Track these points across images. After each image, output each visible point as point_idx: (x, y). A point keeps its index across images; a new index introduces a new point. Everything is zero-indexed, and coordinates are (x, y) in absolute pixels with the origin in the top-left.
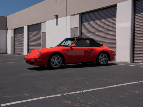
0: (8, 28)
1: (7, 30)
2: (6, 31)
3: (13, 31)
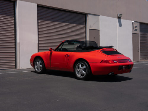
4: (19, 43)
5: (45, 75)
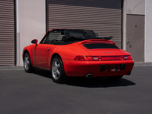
4: (19, 33)
5: (33, 74)
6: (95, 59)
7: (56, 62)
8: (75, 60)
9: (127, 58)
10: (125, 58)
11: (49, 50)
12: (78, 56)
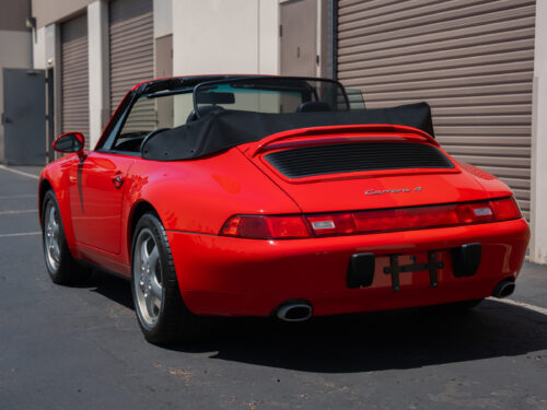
0: (33, 21)
1: (30, 30)
2: (27, 34)
3: (52, 32)
6: (319, 225)
7: (145, 244)
8: (221, 234)
9: (490, 213)
10: (479, 212)
11: (123, 181)
12: (234, 216)
